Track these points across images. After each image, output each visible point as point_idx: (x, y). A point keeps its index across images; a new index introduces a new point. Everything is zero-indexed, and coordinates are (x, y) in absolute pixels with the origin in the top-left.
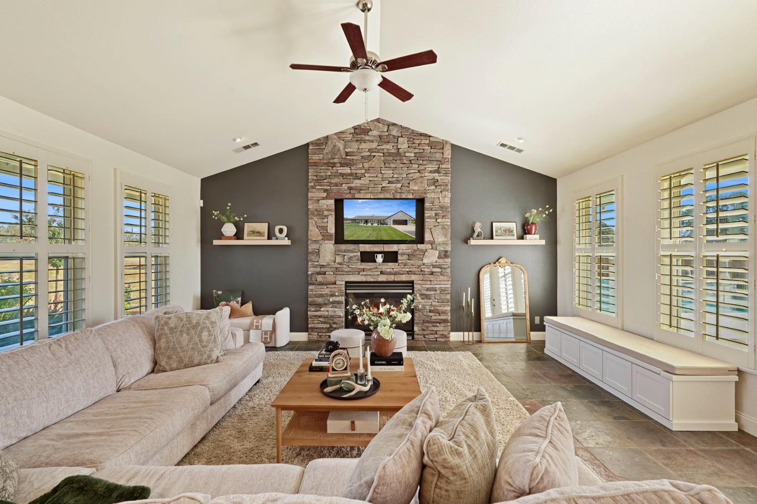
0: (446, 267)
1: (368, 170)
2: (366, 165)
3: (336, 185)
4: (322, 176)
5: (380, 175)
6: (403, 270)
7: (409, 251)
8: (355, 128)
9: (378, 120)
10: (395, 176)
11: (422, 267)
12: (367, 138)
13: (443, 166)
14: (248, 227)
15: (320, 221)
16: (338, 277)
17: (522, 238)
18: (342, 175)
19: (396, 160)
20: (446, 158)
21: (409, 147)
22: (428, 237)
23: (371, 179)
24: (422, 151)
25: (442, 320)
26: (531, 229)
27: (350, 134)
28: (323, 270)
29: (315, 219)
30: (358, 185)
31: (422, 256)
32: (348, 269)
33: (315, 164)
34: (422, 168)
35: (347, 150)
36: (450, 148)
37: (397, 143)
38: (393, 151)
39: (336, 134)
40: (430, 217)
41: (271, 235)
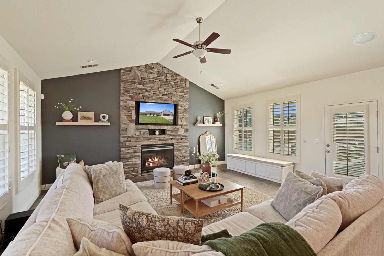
0: (187, 136)
1: (153, 88)
2: (152, 85)
3: (136, 94)
4: (128, 88)
5: (158, 91)
6: (169, 138)
7: (172, 129)
8: (146, 65)
9: (157, 64)
10: (165, 92)
11: (178, 136)
12: (152, 72)
13: (186, 90)
14: (80, 114)
15: (127, 113)
16: (138, 143)
17: (213, 123)
18: (139, 89)
19: (166, 85)
20: (187, 87)
21: (172, 79)
22: (179, 122)
23: (154, 93)
24: (177, 82)
25: (186, 160)
26: (217, 120)
27: (143, 68)
28: (129, 139)
29: (125, 111)
30: (148, 95)
31: (177, 131)
32: (143, 139)
33: (124, 81)
34: (177, 90)
35: (142, 76)
36: (188, 82)
37: (166, 76)
38: (164, 80)
39: (136, 67)
40: (180, 113)
41: (97, 119)
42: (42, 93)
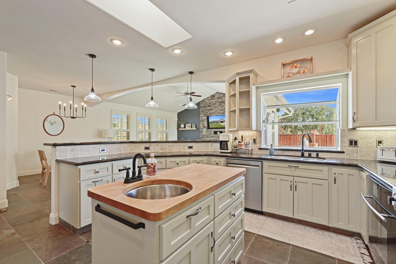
1: (214, 108)
2: (214, 106)
3: (207, 112)
4: (203, 110)
5: (218, 109)
8: (211, 96)
9: (217, 93)
10: (222, 108)
12: (214, 98)
14: (187, 125)
18: (208, 109)
19: (222, 104)
23: (215, 110)
28: (203, 136)
29: (202, 122)
30: (212, 112)
32: (209, 136)
33: (202, 107)
35: (209, 102)
37: (222, 98)
38: (221, 101)
39: (206, 98)
41: (191, 127)
42: (178, 118)
